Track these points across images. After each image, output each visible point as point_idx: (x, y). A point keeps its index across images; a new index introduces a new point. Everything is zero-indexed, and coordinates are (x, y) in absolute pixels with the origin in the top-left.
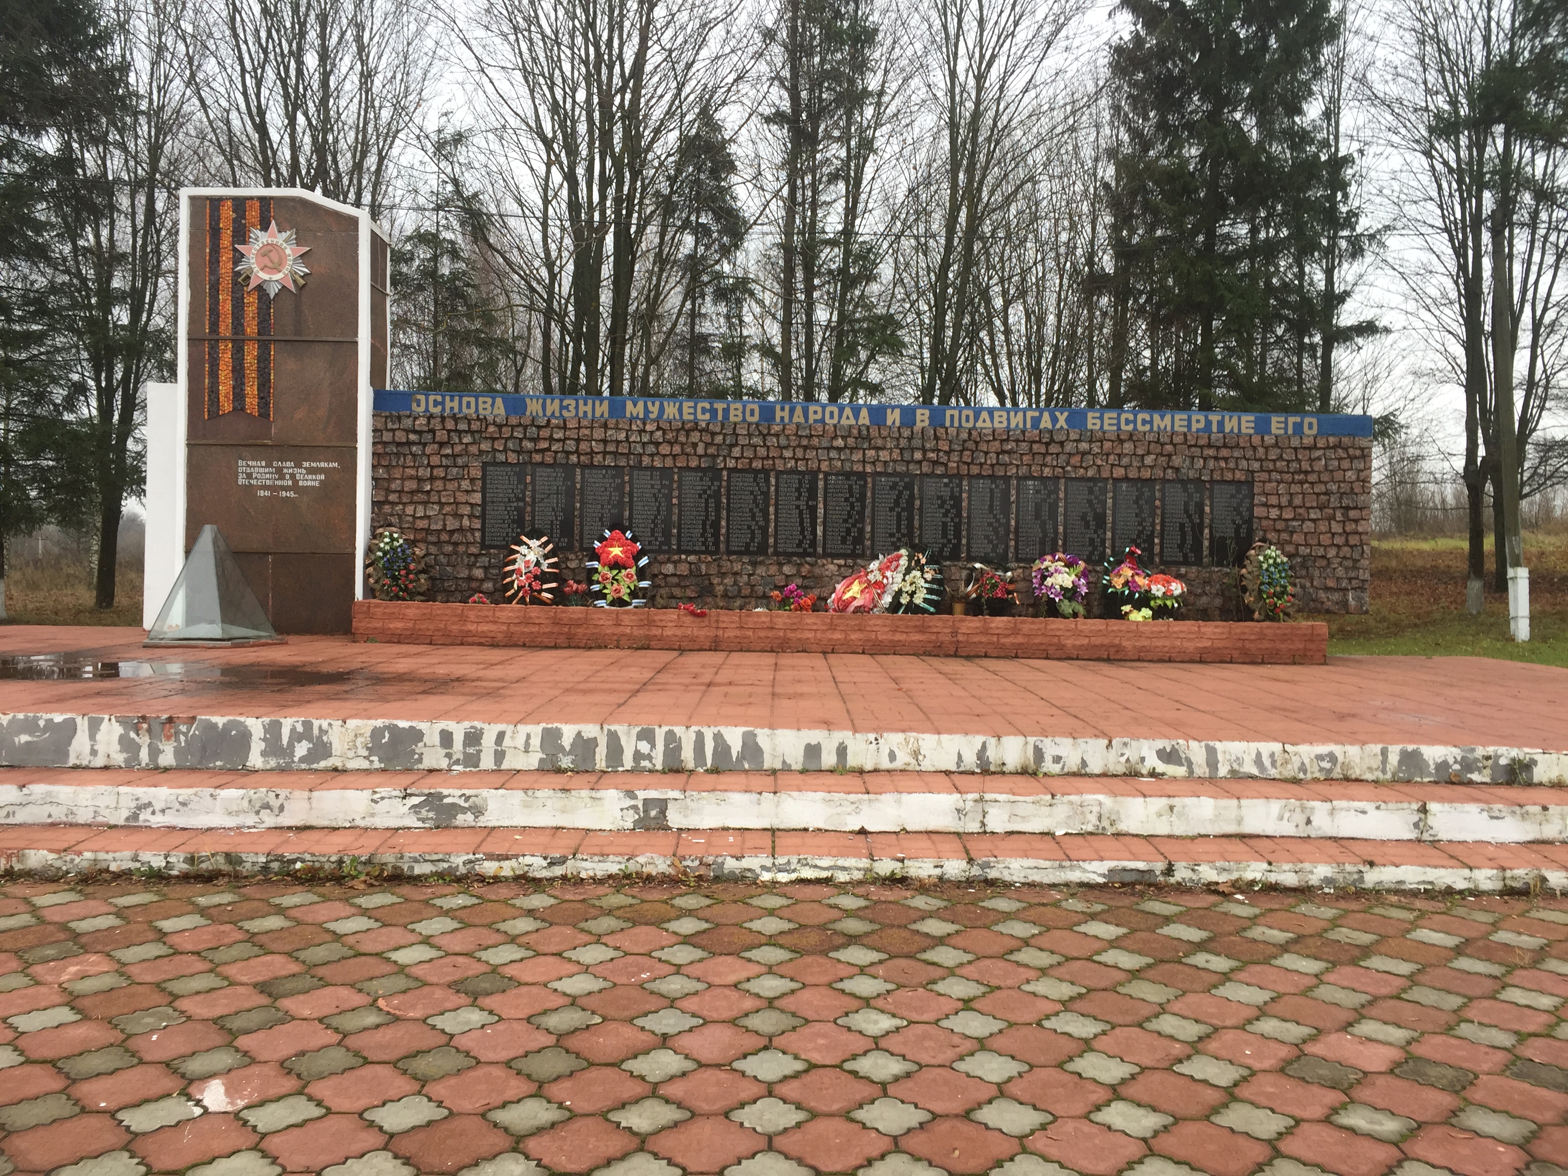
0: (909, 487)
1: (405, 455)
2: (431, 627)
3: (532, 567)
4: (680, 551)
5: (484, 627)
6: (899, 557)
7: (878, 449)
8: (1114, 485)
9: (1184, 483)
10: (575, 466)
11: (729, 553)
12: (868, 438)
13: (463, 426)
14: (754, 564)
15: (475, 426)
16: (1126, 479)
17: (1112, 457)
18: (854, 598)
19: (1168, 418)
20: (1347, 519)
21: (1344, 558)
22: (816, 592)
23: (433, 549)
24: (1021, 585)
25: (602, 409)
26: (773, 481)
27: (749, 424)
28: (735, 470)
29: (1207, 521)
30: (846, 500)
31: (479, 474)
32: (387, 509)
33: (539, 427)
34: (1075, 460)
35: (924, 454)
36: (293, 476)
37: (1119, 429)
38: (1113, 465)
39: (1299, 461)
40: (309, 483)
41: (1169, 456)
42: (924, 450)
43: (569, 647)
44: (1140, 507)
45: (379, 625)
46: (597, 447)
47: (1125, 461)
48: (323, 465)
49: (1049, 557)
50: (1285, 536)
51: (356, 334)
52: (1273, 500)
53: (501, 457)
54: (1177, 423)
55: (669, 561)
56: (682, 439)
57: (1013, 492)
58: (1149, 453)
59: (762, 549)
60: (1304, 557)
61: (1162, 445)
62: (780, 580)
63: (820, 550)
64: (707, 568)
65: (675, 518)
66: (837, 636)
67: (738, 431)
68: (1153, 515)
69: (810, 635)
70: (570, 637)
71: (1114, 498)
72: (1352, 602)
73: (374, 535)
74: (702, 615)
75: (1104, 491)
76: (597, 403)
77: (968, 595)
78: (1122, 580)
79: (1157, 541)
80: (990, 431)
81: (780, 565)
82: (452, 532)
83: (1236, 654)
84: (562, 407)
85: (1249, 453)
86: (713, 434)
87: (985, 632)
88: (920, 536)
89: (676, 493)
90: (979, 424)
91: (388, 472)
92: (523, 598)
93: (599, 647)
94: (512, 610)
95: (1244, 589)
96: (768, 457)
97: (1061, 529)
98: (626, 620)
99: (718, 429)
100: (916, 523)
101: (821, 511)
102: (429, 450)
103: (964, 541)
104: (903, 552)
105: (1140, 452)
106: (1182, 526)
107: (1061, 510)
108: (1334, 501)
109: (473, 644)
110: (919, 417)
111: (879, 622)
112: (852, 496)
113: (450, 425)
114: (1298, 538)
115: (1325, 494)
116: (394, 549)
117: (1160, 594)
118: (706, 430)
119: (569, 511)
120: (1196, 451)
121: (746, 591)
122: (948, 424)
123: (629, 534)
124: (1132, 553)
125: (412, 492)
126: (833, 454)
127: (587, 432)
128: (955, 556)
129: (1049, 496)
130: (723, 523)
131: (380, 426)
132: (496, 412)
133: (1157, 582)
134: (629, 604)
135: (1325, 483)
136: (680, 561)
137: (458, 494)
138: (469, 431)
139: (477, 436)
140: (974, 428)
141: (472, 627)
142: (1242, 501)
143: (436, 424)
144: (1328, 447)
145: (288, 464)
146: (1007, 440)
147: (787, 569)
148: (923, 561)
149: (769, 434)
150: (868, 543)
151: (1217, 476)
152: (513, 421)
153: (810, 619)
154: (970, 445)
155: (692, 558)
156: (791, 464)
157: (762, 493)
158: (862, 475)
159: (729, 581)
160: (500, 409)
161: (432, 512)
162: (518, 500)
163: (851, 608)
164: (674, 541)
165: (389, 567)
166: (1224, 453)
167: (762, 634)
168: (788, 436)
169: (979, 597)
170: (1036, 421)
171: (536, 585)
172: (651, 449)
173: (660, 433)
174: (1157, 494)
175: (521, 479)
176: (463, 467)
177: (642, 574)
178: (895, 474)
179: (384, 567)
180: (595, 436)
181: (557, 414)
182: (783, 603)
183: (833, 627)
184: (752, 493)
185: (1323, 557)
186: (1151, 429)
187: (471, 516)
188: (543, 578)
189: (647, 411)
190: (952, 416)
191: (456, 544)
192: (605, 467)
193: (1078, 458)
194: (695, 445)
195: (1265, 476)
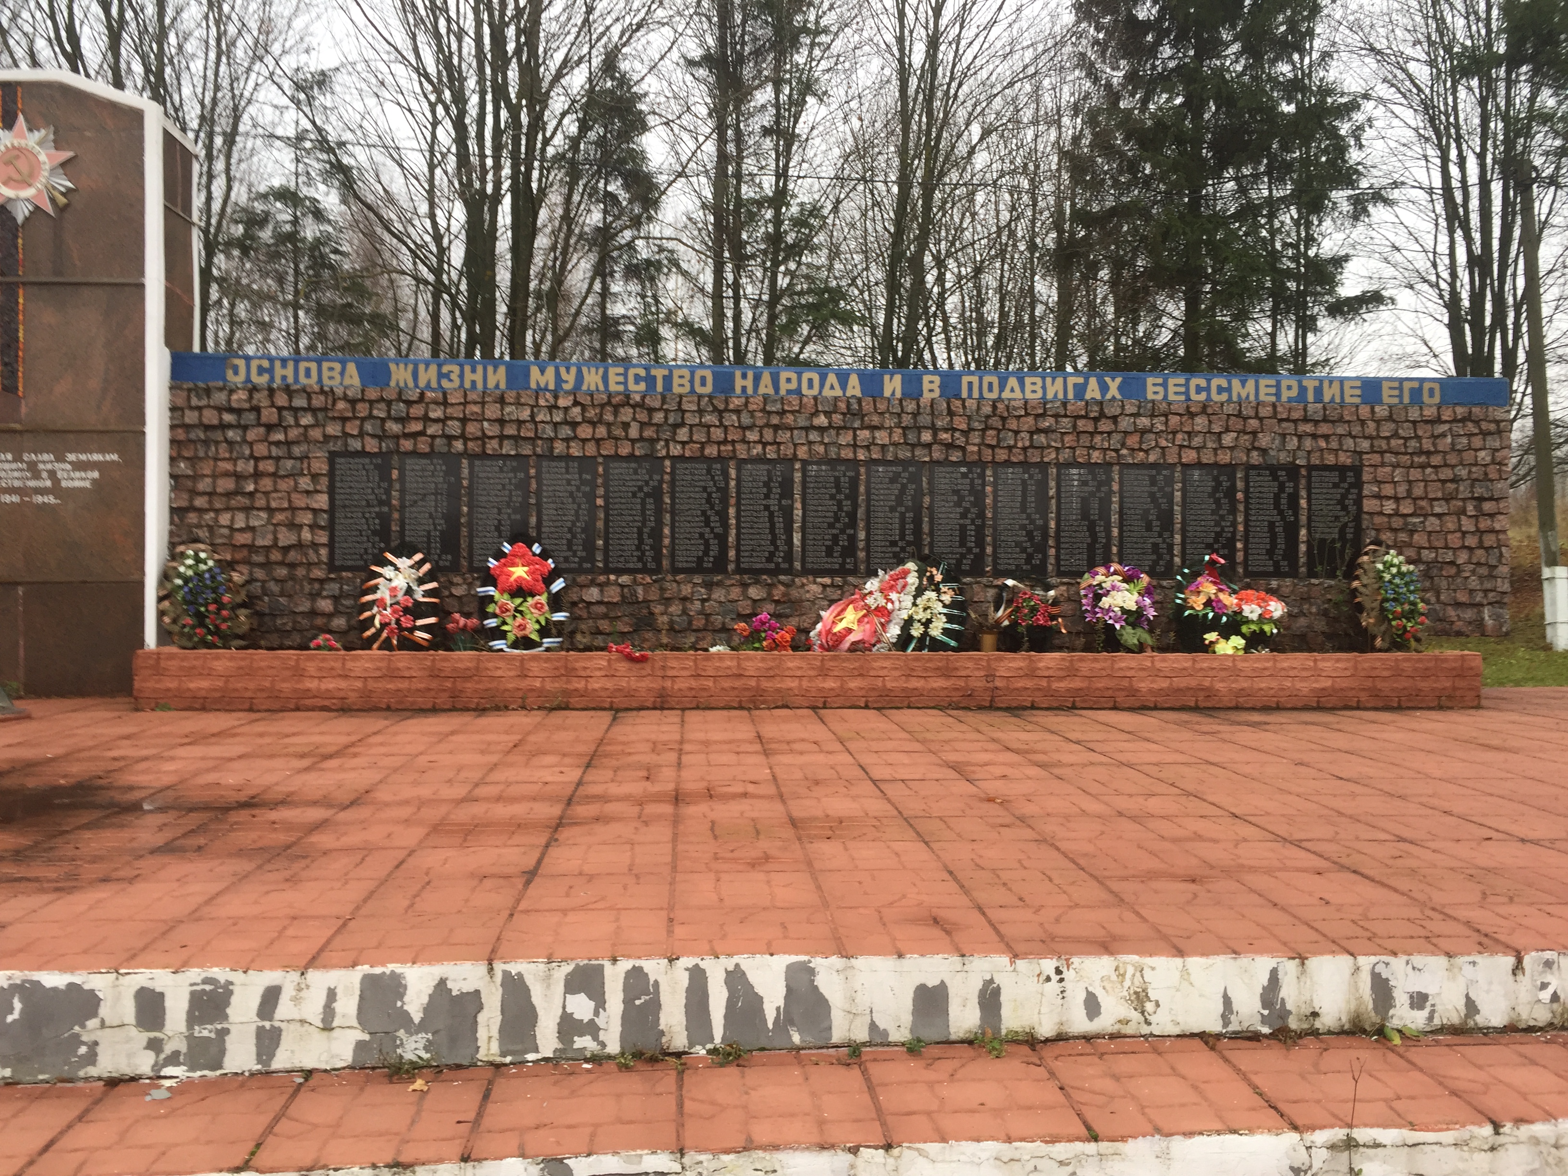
0: (915, 479)
1: (217, 443)
2: (252, 685)
3: (400, 596)
4: (607, 571)
5: (330, 685)
6: (906, 573)
7: (873, 428)
8: (1183, 473)
9: (1273, 470)
10: (460, 455)
11: (676, 571)
12: (860, 414)
13: (300, 402)
14: (709, 586)
15: (318, 401)
16: (1199, 465)
17: (1179, 436)
18: (849, 631)
19: (1251, 384)
20: (1481, 514)
21: (1478, 564)
22: (794, 622)
23: (259, 574)
24: (1066, 607)
25: (498, 378)
26: (733, 473)
27: (700, 397)
28: (682, 458)
29: (1303, 519)
30: (832, 497)
31: (324, 468)
32: (192, 518)
33: (409, 403)
34: (1133, 441)
35: (935, 435)
36: (52, 474)
37: (1188, 399)
38: (1181, 447)
39: (1418, 437)
40: (78, 484)
41: (1254, 433)
42: (935, 430)
43: (453, 709)
44: (1217, 501)
45: (172, 684)
46: (491, 430)
47: (1197, 441)
48: (97, 457)
49: (1101, 570)
50: (1403, 536)
51: (142, 273)
52: (1388, 490)
53: (355, 445)
54: (1263, 391)
55: (593, 583)
56: (609, 417)
57: (1052, 484)
58: (1227, 430)
59: (720, 565)
60: (1428, 563)
61: (1245, 419)
62: (745, 607)
63: (797, 565)
64: (646, 591)
65: (600, 524)
66: (830, 684)
67: (685, 407)
68: (1233, 511)
69: (793, 684)
70: (455, 695)
71: (1184, 491)
72: (1489, 622)
73: (174, 555)
74: (643, 659)
75: (1170, 481)
76: (490, 369)
77: (998, 622)
78: (1202, 599)
79: (1239, 545)
80: (1020, 404)
81: (745, 586)
82: (286, 549)
83: (1364, 697)
84: (441, 376)
85: (1356, 430)
86: (651, 410)
87: (1032, 674)
88: (931, 544)
89: (601, 491)
90: (1006, 394)
91: (193, 467)
92: (388, 640)
93: (497, 708)
94: (372, 659)
95: (1360, 608)
96: (725, 442)
97: (1115, 532)
98: (535, 668)
99: (657, 404)
100: (926, 528)
101: (798, 513)
102: (251, 435)
103: (989, 550)
104: (911, 566)
105: (1216, 429)
106: (1272, 525)
107: (1115, 507)
108: (1464, 490)
109: (312, 709)
110: (926, 386)
111: (887, 664)
112: (839, 491)
113: (281, 400)
114: (1419, 539)
115: (1452, 481)
116: (199, 575)
117: (1254, 617)
118: (641, 405)
119: (452, 519)
120: (1289, 427)
121: (699, 623)
122: (964, 395)
123: (536, 548)
124: (1212, 562)
125: (228, 495)
126: (814, 436)
127: (476, 409)
128: (977, 570)
129: (1098, 490)
130: (667, 531)
131: (180, 402)
132: (347, 381)
133: (1248, 601)
134: (540, 645)
135: (1453, 467)
136: (608, 583)
137: (294, 496)
138: (310, 409)
139: (320, 415)
140: (1000, 399)
141: (312, 684)
142: (1348, 490)
143: (261, 399)
144: (1455, 420)
145: (46, 457)
146: (1043, 415)
147: (754, 592)
148: (938, 578)
149: (726, 410)
150: (862, 555)
151: (1315, 460)
152: (372, 394)
153: (793, 661)
154: (995, 422)
155: (624, 579)
156: (757, 450)
157: (719, 489)
158: (855, 463)
159: (675, 609)
160: (353, 378)
161: (259, 519)
162: (381, 503)
163: (846, 645)
164: (599, 557)
165: (192, 601)
166: (1324, 429)
167: (727, 684)
168: (752, 413)
169: (1014, 624)
170: (1080, 390)
171: (406, 622)
172: (566, 431)
173: (577, 410)
174: (1240, 485)
175: (385, 476)
176: (301, 459)
177: (556, 602)
178: (897, 461)
179: (185, 601)
180: (489, 414)
181: (434, 384)
182: (752, 639)
183: (824, 673)
184: (705, 489)
185: (1452, 563)
186: (1229, 400)
187: (313, 527)
188: (417, 610)
189: (559, 379)
190: (970, 384)
191: (292, 566)
192: (501, 456)
193: (1136, 438)
194: (626, 426)
195: (1376, 458)
